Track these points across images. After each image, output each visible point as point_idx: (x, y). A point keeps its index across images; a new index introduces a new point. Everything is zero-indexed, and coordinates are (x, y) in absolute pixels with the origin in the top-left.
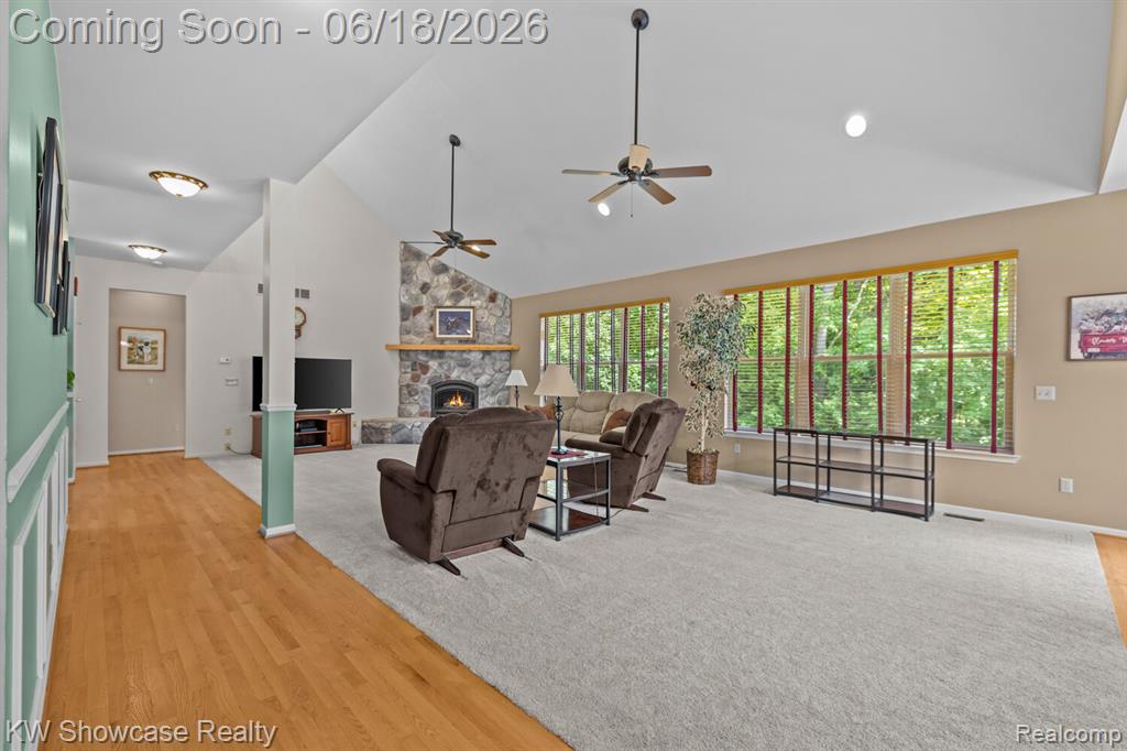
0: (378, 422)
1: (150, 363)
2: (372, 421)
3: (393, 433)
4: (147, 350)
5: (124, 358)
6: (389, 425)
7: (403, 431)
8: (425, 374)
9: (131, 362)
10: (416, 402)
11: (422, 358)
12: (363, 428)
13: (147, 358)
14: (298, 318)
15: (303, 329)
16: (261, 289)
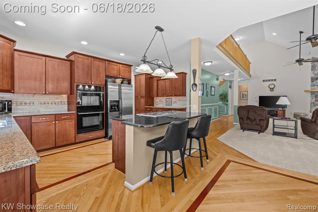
0: (299, 113)
1: (245, 98)
2: (297, 113)
4: (245, 95)
5: (241, 97)
6: (302, 114)
9: (242, 98)
12: (294, 114)
13: (245, 97)
14: (272, 87)
15: (274, 89)
16: (264, 81)
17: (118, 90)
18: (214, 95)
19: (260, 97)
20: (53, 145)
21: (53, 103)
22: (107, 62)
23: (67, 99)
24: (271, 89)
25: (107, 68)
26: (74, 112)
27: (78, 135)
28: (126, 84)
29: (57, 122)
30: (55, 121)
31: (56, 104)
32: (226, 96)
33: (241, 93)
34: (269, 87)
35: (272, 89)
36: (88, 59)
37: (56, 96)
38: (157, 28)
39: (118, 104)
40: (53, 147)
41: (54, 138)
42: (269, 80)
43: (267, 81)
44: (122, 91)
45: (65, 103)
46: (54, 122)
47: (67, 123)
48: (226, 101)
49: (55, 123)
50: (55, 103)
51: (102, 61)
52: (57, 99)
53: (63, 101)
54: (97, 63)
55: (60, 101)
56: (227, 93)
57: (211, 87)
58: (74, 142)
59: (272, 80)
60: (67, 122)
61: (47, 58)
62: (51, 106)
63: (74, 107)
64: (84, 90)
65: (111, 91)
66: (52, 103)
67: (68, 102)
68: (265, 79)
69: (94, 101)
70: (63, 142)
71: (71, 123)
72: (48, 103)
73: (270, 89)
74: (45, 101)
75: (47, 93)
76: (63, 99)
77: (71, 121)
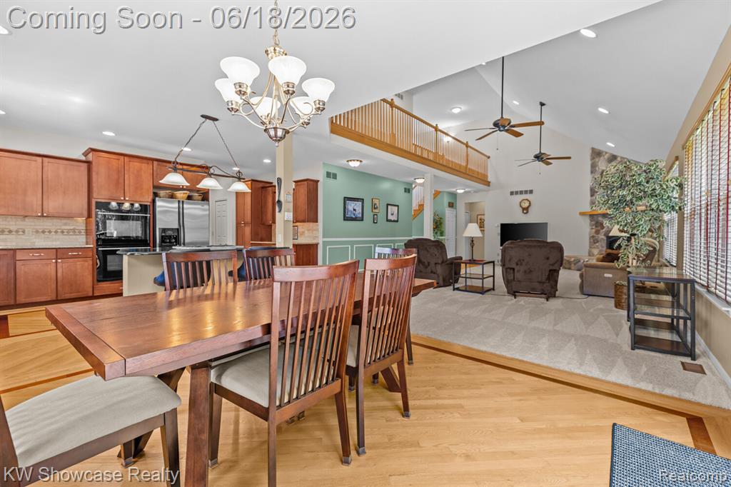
3: (575, 264)
6: (572, 260)
7: (580, 263)
8: (602, 229)
10: (597, 247)
11: (600, 219)
14: (526, 205)
15: (530, 209)
16: (512, 193)
17: (177, 210)
18: (397, 221)
19: (503, 226)
20: (53, 297)
21: (59, 231)
22: (155, 163)
23: (85, 225)
24: (524, 209)
25: (157, 174)
26: (92, 246)
27: (99, 283)
28: (198, 200)
29: (59, 261)
30: (57, 259)
31: (65, 233)
32: (441, 224)
33: (479, 217)
34: (521, 206)
35: (526, 210)
36: (119, 159)
37: (64, 221)
38: (202, 116)
39: (176, 234)
40: (54, 301)
41: (54, 286)
42: (521, 192)
43: (517, 193)
44: (185, 211)
45: (80, 232)
46: (54, 261)
47: (78, 263)
48: (439, 233)
49: (56, 262)
50: (63, 232)
51: (145, 161)
52: (65, 224)
53: (77, 228)
54: (136, 165)
55: (72, 228)
56: (441, 218)
57: (388, 205)
58: (91, 294)
59: (526, 192)
60: (79, 261)
61: (45, 159)
62: (54, 237)
63: (93, 238)
64: (119, 211)
65: (161, 212)
66: (56, 232)
67: (86, 230)
68: (514, 190)
69: (134, 229)
70: (71, 293)
71: (86, 264)
72: (50, 232)
73: (521, 209)
74: (45, 227)
75: (45, 215)
76: (78, 226)
77: (86, 261)
